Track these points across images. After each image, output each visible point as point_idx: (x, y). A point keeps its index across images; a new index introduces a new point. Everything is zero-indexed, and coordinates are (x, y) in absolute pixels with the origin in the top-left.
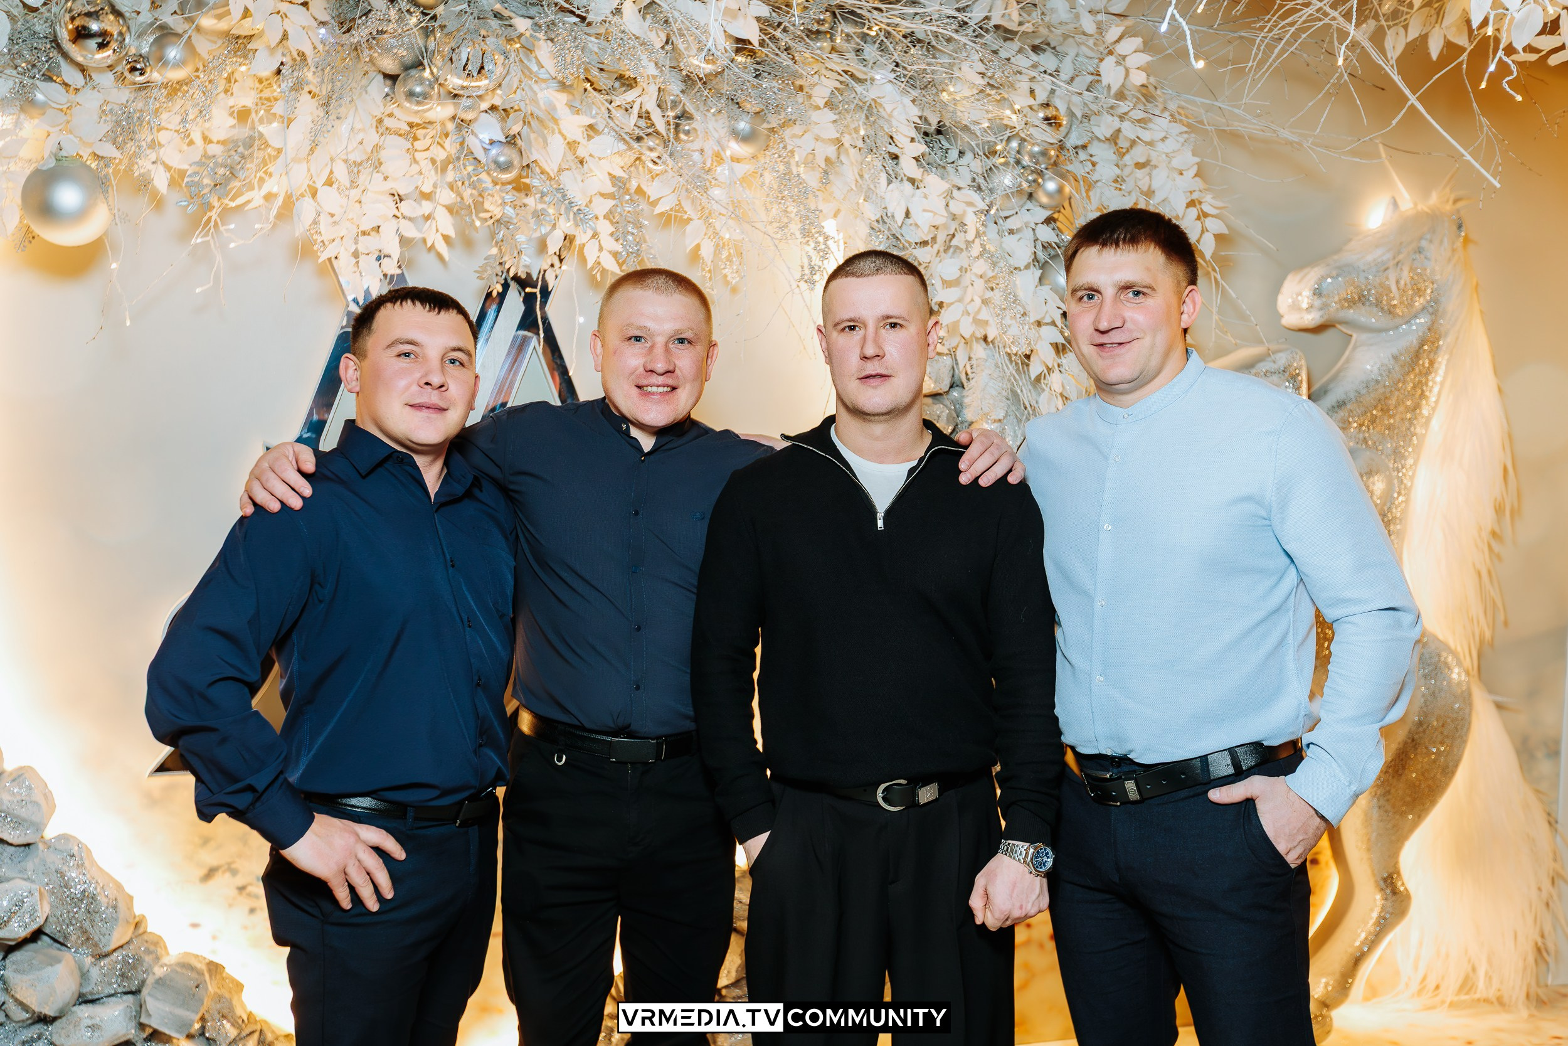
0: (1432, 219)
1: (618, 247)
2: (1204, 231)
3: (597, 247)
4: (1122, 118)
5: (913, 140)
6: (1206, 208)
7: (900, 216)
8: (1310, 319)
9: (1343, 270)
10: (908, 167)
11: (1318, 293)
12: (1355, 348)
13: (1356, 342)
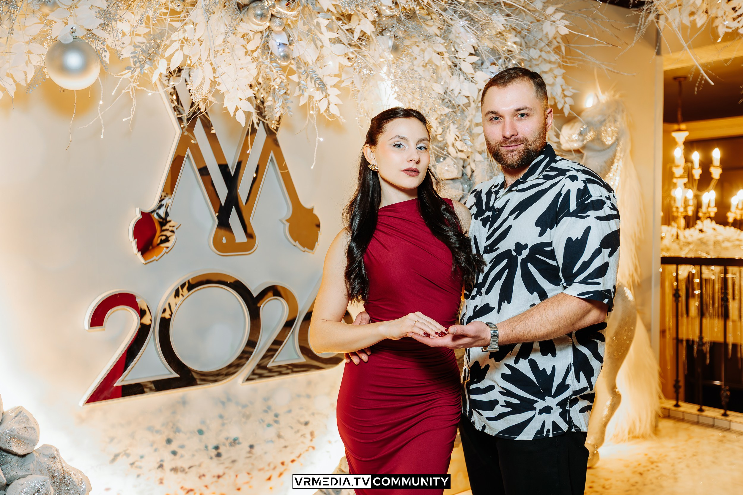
0: (617, 102)
1: (340, 102)
2: (565, 103)
3: (327, 102)
4: (541, 51)
5: (471, 54)
6: (566, 93)
7: (456, 92)
8: (576, 145)
9: (589, 124)
10: (467, 68)
11: (581, 134)
12: (587, 159)
13: (586, 156)
